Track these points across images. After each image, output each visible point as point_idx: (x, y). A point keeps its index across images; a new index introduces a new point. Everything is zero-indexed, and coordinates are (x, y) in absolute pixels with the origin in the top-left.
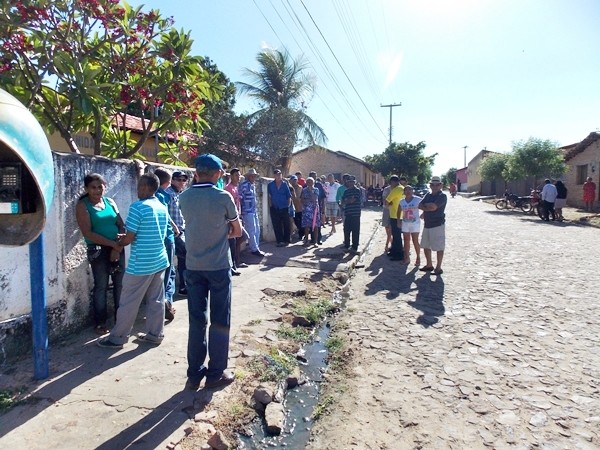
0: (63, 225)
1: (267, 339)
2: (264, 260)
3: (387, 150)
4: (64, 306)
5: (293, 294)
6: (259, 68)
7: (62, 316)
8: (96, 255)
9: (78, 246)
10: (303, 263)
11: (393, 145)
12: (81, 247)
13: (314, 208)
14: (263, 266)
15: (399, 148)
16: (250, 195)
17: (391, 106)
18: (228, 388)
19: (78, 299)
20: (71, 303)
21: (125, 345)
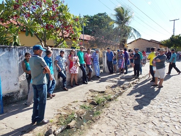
0: (18, 68)
1: (75, 108)
2: (100, 79)
3: (171, 38)
4: (19, 92)
5: (99, 92)
6: (115, 13)
7: (18, 95)
8: (28, 77)
9: (23, 74)
10: (112, 81)
11: (173, 36)
12: (24, 74)
13: (122, 61)
14: (98, 81)
15: (176, 37)
16: (96, 57)
17: (174, 20)
18: (43, 126)
19: (24, 90)
20: (21, 91)
21: (30, 105)
